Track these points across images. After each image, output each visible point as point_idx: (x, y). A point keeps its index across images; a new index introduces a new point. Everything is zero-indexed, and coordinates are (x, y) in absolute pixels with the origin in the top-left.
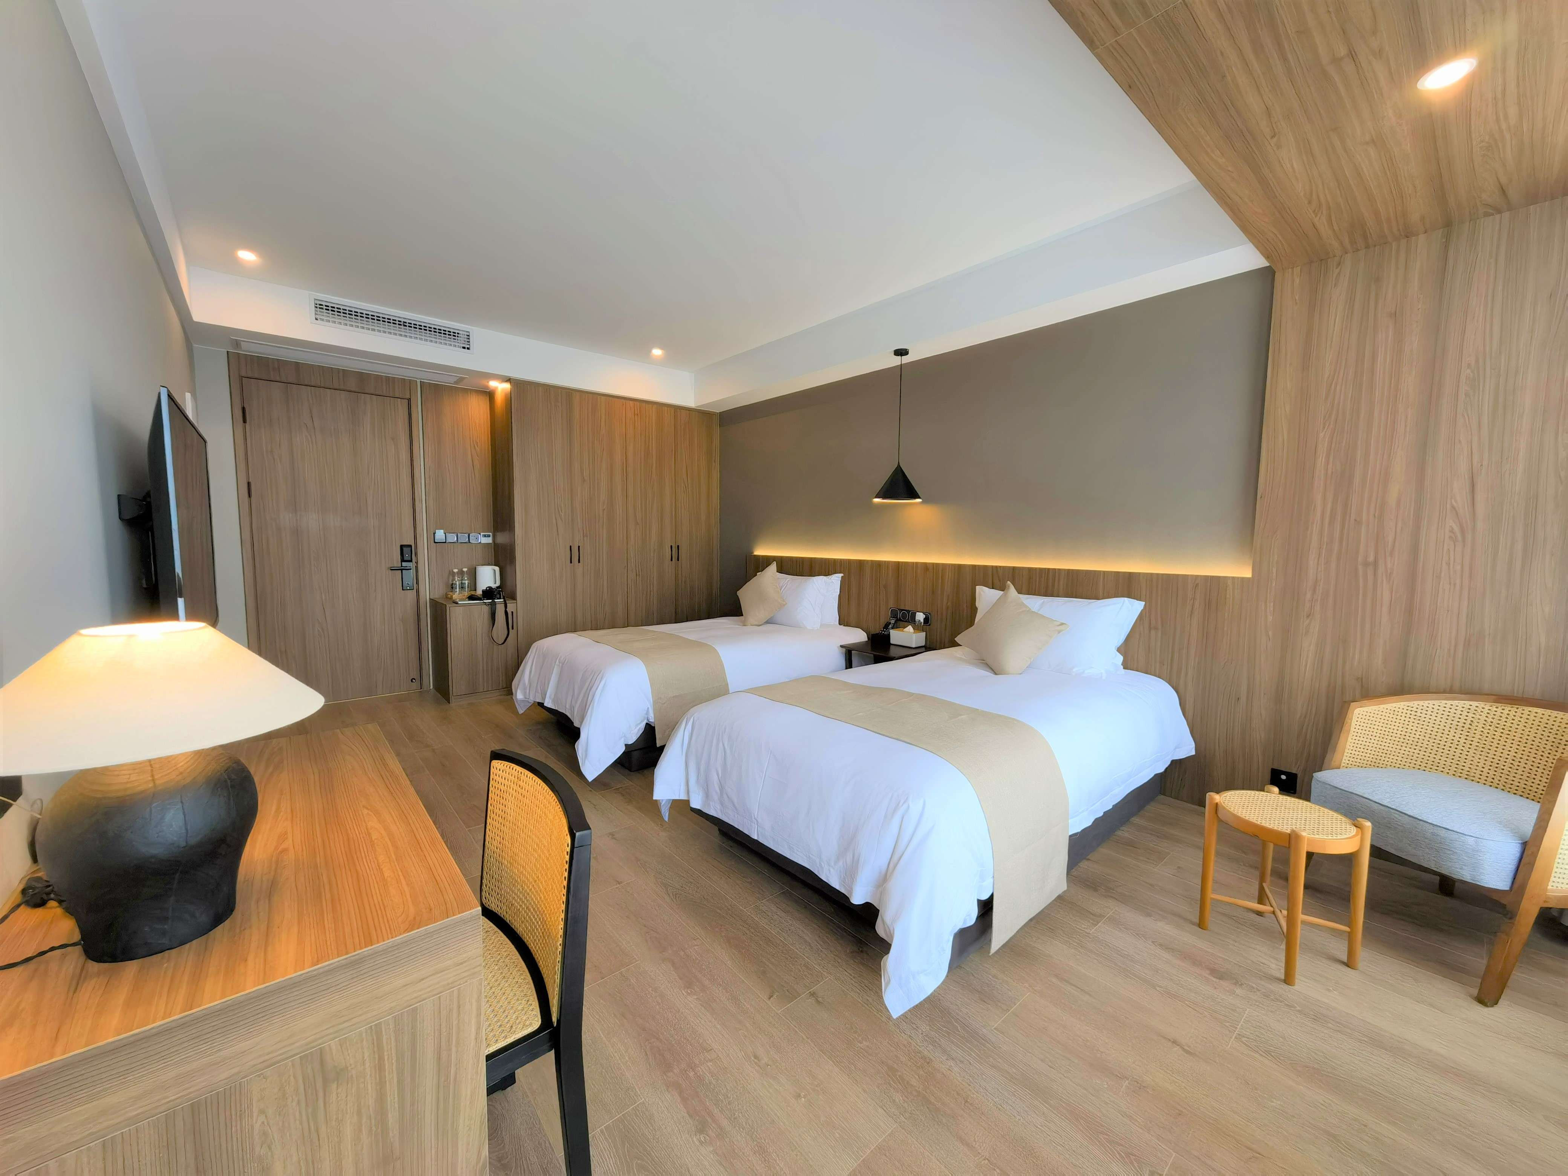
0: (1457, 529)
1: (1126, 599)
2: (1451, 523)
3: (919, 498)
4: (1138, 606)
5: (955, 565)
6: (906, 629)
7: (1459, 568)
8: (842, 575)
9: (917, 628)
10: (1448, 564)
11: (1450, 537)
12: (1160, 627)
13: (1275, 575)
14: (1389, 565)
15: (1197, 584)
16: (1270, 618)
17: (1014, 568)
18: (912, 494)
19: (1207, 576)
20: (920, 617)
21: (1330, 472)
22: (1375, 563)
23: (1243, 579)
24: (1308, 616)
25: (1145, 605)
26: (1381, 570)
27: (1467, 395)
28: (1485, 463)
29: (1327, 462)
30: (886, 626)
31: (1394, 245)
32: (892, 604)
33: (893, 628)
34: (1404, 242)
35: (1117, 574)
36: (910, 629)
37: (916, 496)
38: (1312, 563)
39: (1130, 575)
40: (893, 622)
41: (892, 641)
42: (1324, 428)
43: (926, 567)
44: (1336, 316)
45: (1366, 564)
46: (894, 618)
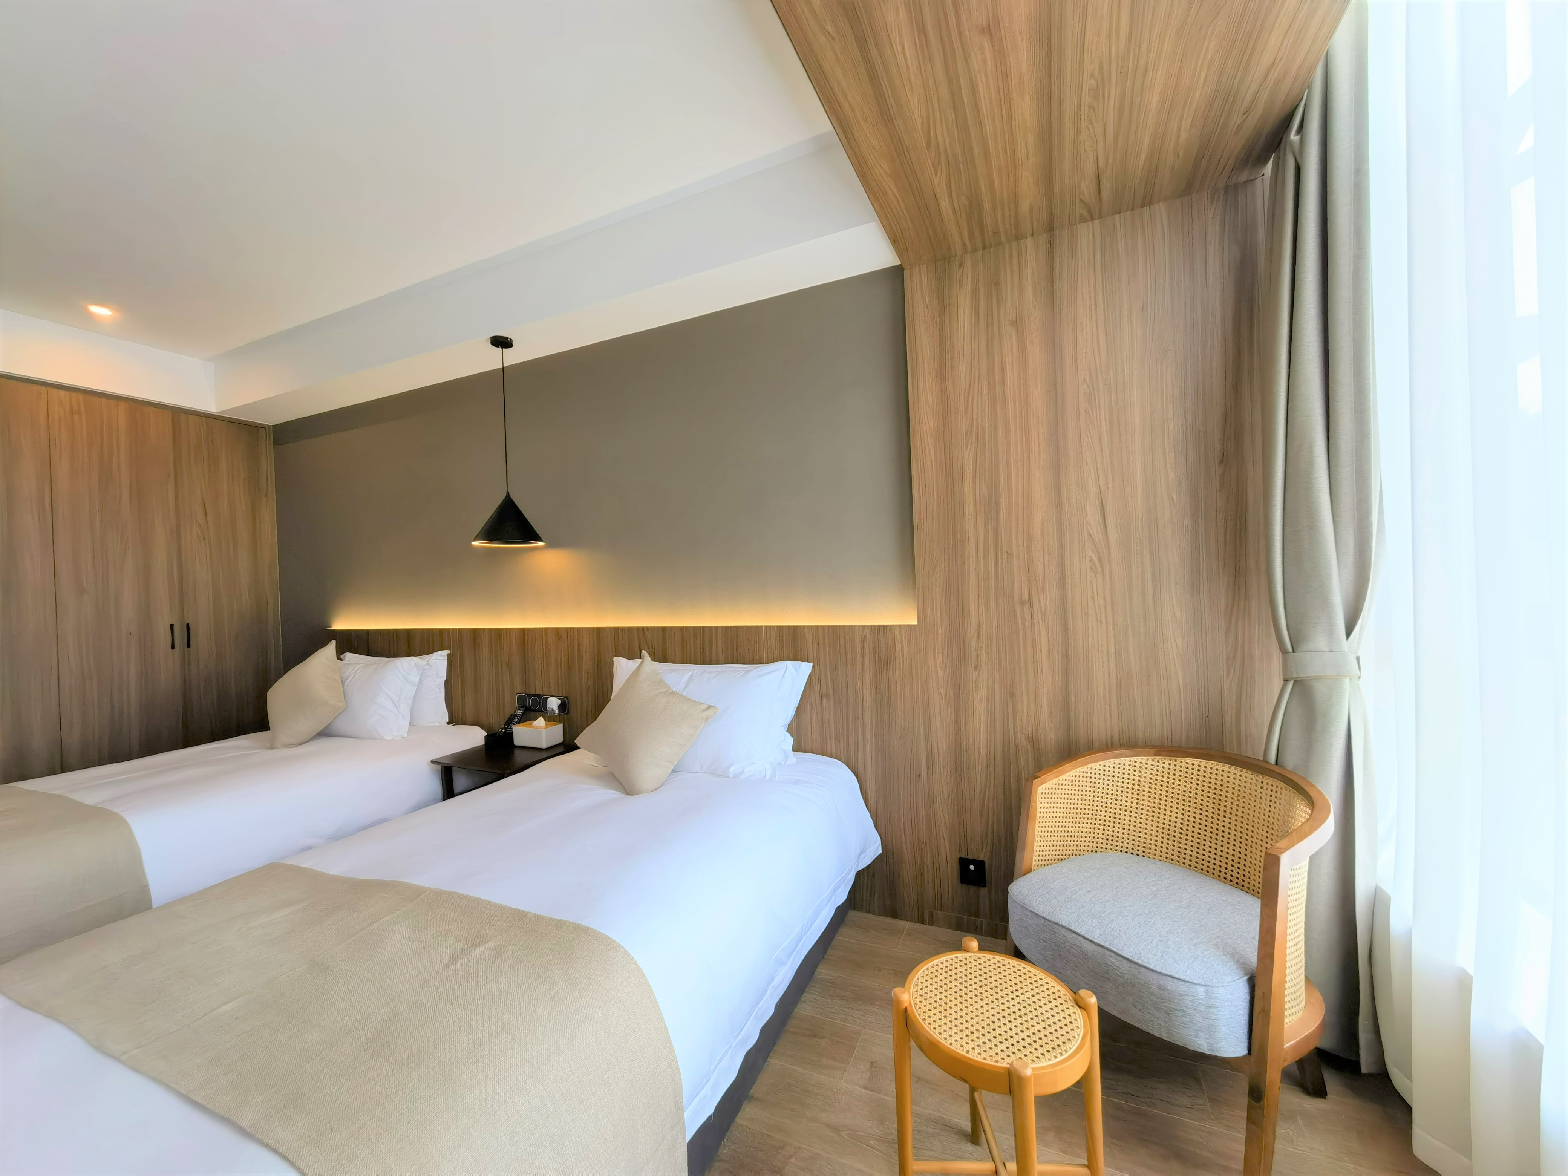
0: (1096, 560)
1: (788, 662)
2: (1090, 553)
3: (541, 540)
4: (805, 668)
5: (593, 629)
6: (535, 723)
7: (1102, 602)
8: (448, 652)
9: (551, 719)
10: (1093, 598)
11: (1091, 568)
12: (831, 693)
13: (939, 620)
14: (1043, 603)
15: (865, 637)
16: (940, 673)
17: (664, 629)
18: (530, 534)
19: (875, 626)
20: (553, 703)
21: (978, 498)
22: (1030, 602)
23: (909, 626)
24: (976, 668)
25: (813, 666)
26: (1036, 607)
27: (1086, 412)
28: (1110, 486)
29: (974, 488)
30: (510, 722)
31: (1007, 246)
32: (519, 689)
33: (519, 722)
34: (1014, 244)
35: (780, 628)
36: (540, 722)
37: (537, 538)
38: (973, 605)
39: (794, 629)
40: (520, 713)
41: (517, 742)
42: (967, 447)
43: (558, 633)
44: (965, 322)
45: (1022, 603)
46: (522, 707)
